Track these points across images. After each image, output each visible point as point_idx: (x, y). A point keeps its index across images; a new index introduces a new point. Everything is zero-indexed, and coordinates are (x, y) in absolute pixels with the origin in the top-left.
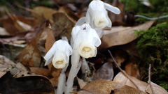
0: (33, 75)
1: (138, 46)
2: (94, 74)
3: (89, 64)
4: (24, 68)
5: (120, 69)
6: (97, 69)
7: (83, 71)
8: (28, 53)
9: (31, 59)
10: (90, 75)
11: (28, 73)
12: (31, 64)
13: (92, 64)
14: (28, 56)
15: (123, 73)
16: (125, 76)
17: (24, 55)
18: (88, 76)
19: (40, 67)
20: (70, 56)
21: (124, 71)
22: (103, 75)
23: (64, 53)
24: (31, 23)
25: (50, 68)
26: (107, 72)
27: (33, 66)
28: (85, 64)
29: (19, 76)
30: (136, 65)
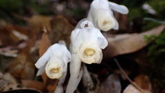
0: (24, 88)
1: (149, 53)
2: (98, 87)
3: (91, 76)
4: (13, 80)
5: (130, 80)
6: (101, 82)
7: (85, 84)
8: (20, 63)
9: (23, 70)
10: (94, 89)
11: (18, 86)
12: (23, 76)
13: (96, 76)
14: (19, 67)
15: (134, 86)
16: (137, 88)
17: (16, 65)
18: (90, 90)
19: (34, 79)
20: (69, 64)
21: (134, 83)
22: (108, 90)
23: (61, 58)
24: (28, 33)
25: (45, 79)
26: (113, 86)
27: (26, 79)
28: (87, 75)
29: (6, 89)
30: (147, 77)
